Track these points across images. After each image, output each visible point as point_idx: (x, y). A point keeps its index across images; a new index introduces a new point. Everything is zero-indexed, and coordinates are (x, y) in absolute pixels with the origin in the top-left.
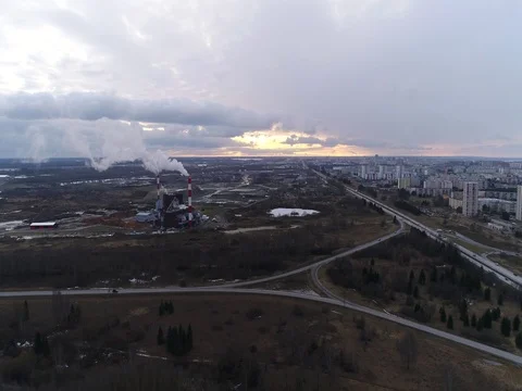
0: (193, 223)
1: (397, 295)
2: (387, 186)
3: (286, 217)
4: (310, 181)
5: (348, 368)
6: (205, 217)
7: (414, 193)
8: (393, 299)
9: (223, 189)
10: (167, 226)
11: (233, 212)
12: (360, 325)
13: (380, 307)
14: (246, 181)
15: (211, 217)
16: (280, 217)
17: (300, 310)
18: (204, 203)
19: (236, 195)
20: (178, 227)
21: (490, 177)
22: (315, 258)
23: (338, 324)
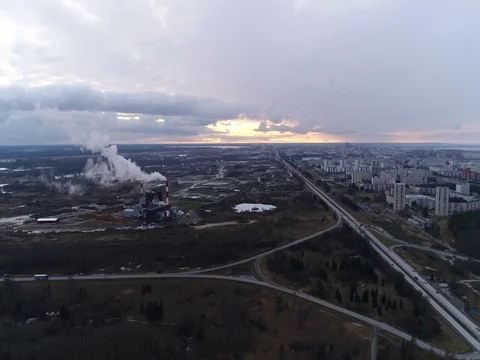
0: (170, 218)
1: (311, 279)
2: (342, 180)
3: (247, 212)
4: (277, 175)
5: (262, 328)
6: (181, 213)
7: (362, 188)
8: (308, 282)
9: (199, 182)
10: (148, 222)
11: (204, 207)
12: (279, 300)
13: (297, 288)
14: (221, 173)
15: (186, 212)
16: (242, 213)
17: (240, 290)
18: (181, 198)
19: (209, 190)
20: (158, 222)
21: (437, 170)
22: (262, 250)
23: (264, 300)
